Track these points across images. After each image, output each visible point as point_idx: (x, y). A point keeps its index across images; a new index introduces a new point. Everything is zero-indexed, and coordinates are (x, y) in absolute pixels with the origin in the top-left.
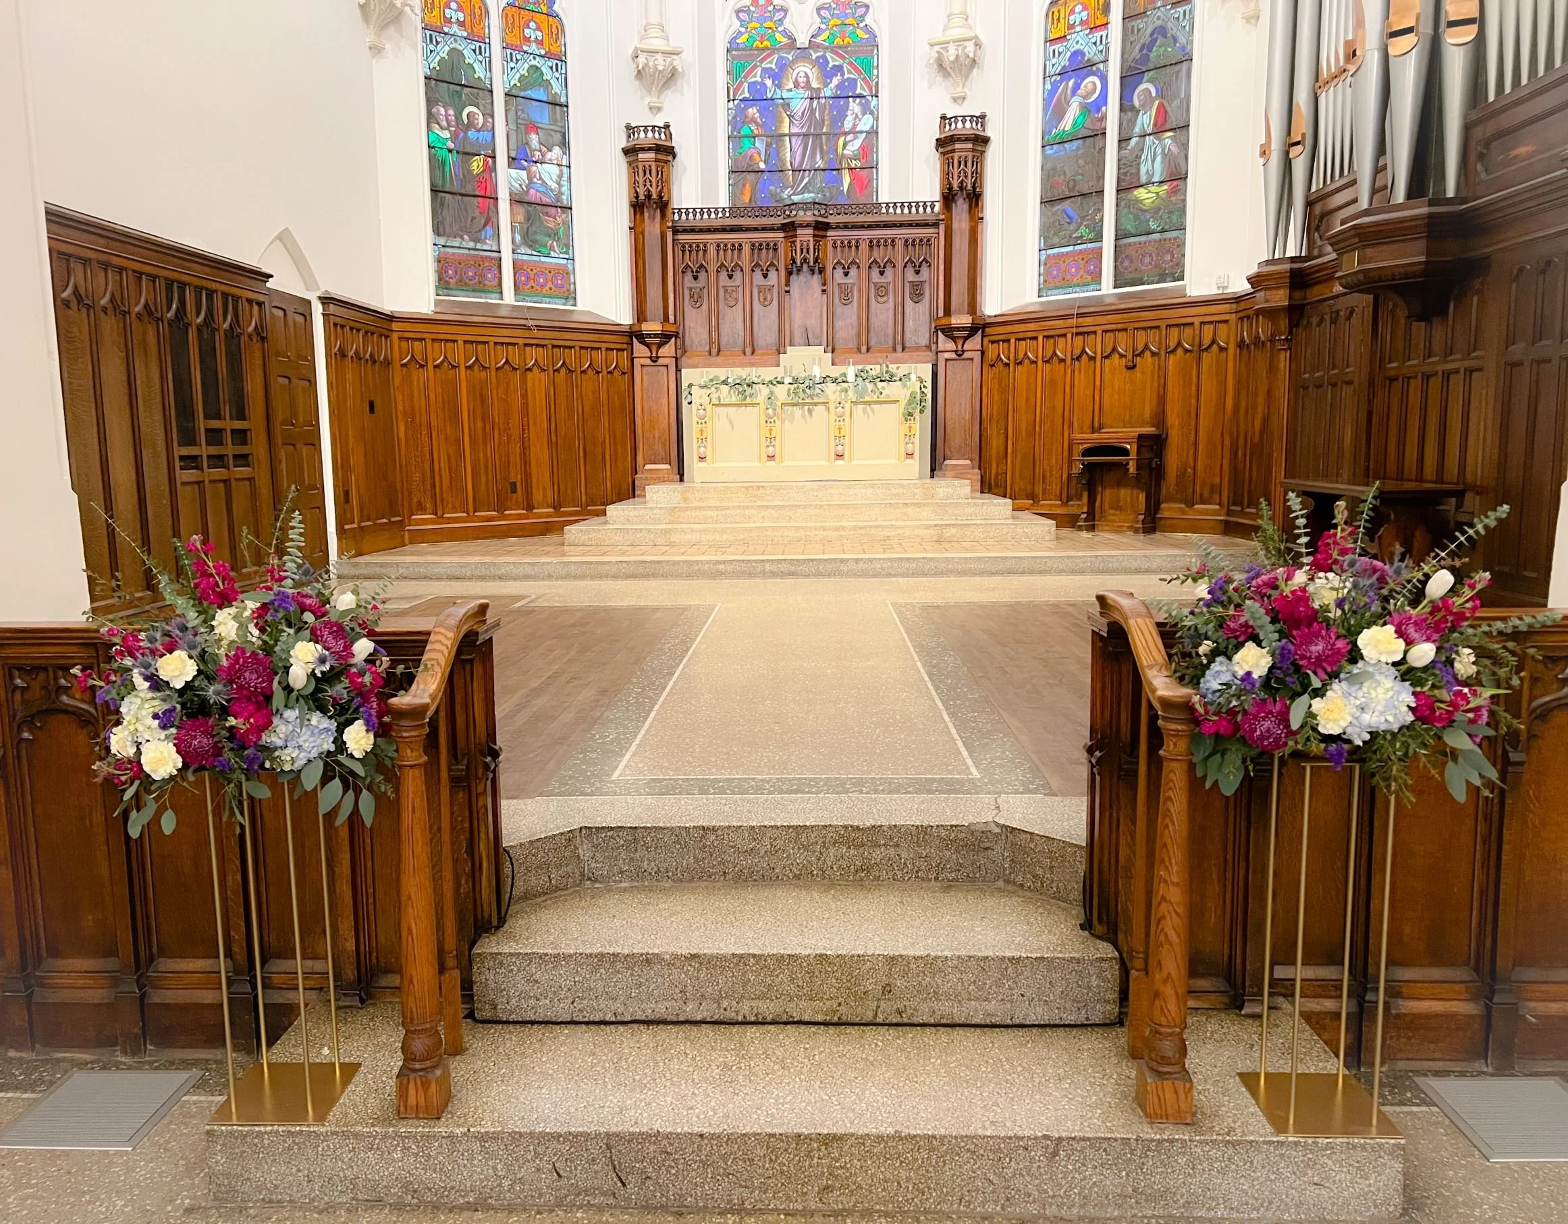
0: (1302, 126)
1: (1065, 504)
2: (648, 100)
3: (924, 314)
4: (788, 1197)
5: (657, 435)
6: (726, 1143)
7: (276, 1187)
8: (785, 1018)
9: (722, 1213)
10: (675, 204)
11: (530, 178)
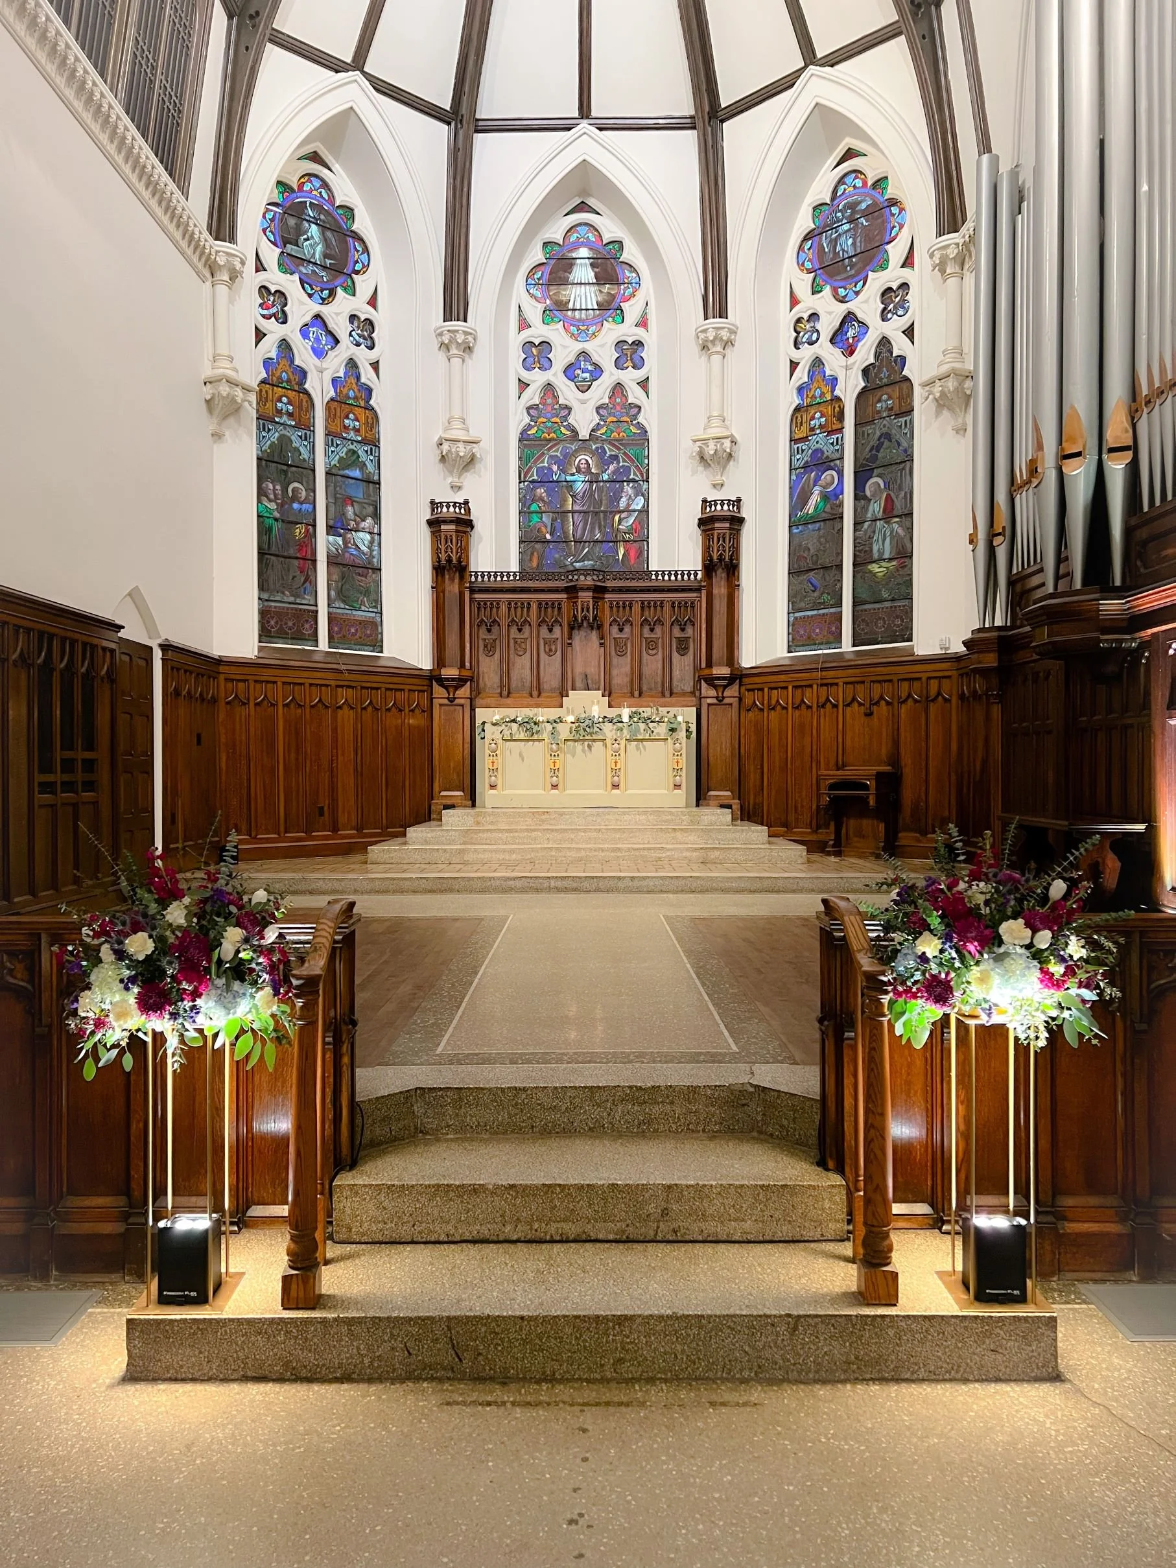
0: (1002, 520)
1: (815, 832)
2: (450, 480)
3: (689, 665)
4: (590, 1368)
5: (452, 764)
6: (542, 1323)
7: (181, 1367)
8: (584, 1236)
9: (538, 1382)
10: (472, 568)
11: (345, 543)
